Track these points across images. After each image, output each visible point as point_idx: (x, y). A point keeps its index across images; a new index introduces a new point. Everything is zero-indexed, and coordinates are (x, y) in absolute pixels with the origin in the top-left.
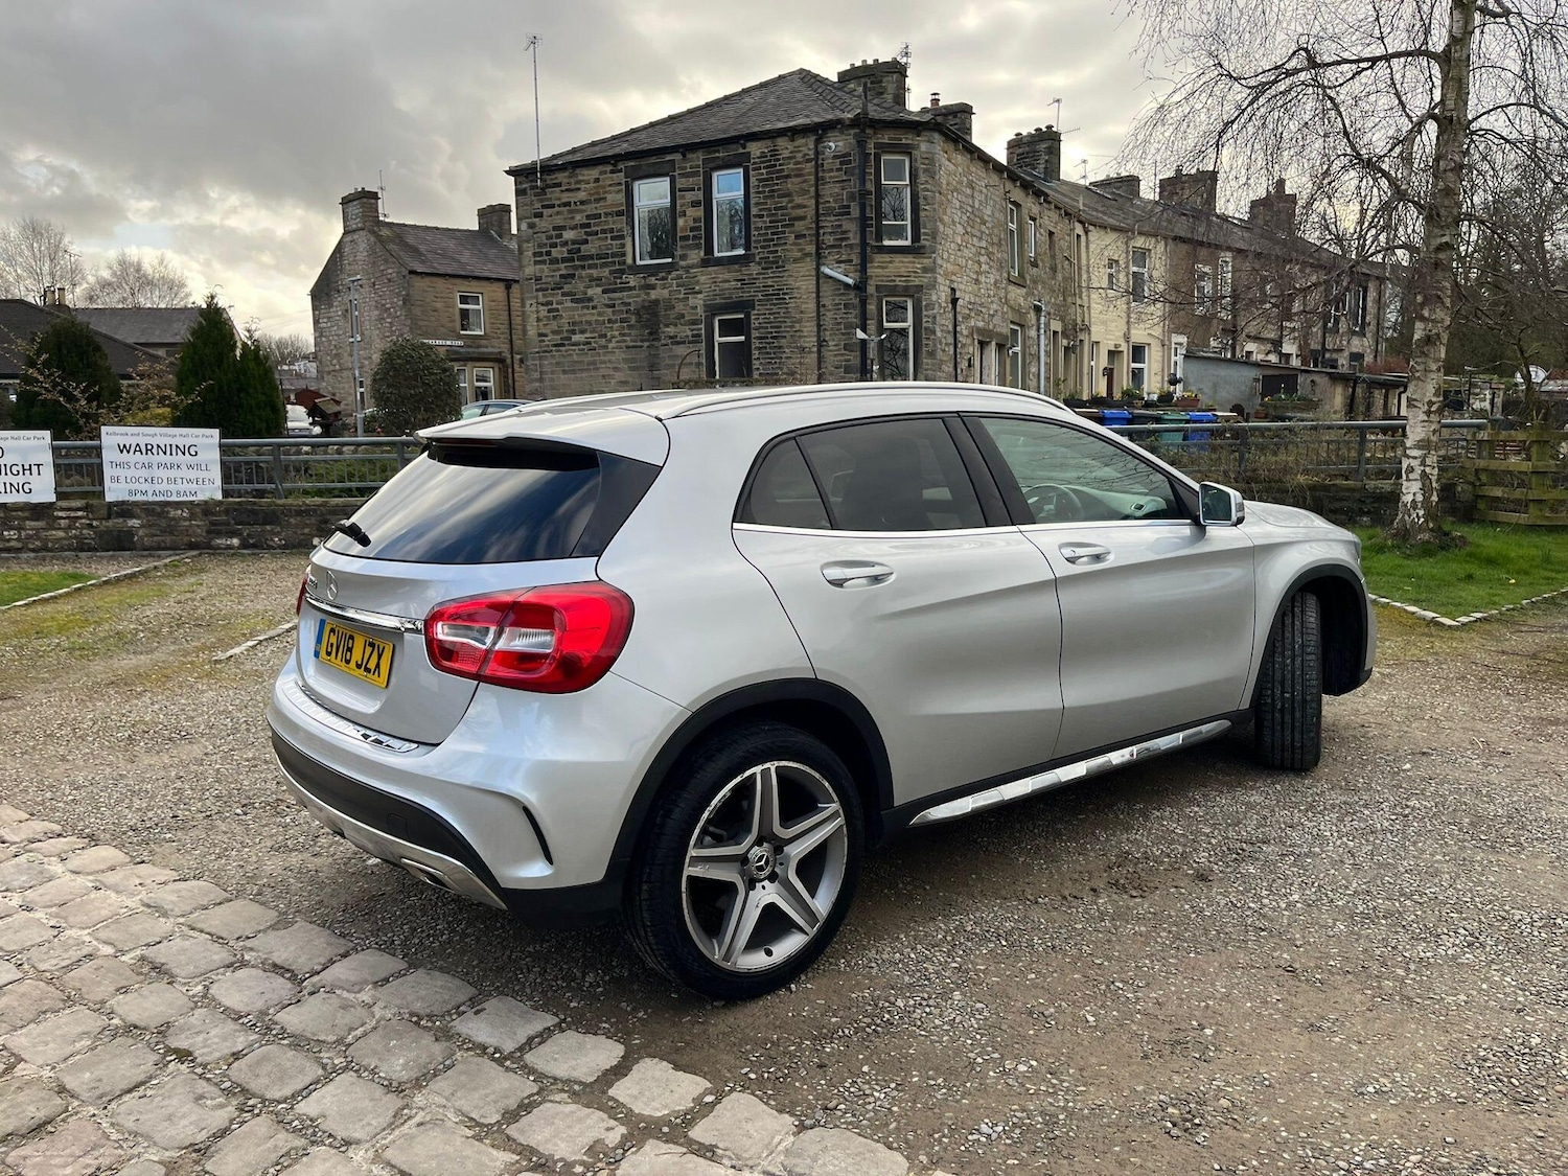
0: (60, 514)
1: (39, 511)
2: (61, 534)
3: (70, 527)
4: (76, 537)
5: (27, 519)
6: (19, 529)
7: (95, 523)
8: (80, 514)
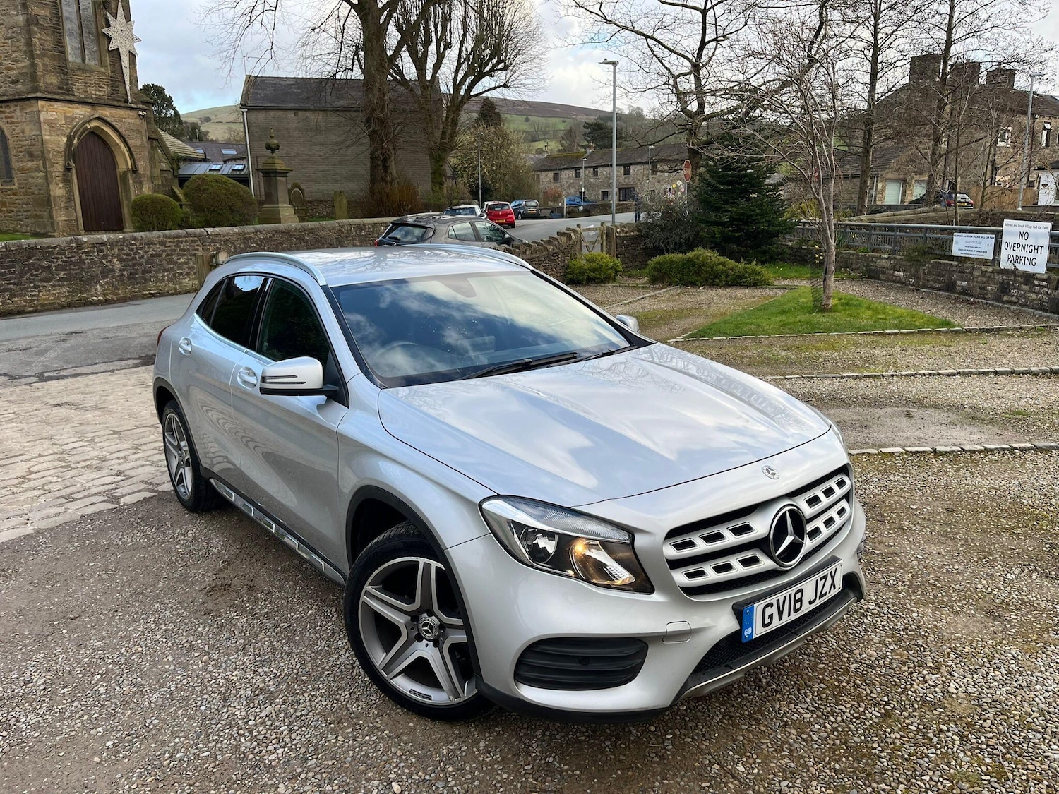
0: (1036, 282)
1: (1029, 278)
2: (1034, 296)
3: (1039, 293)
4: (1040, 300)
5: (1022, 283)
6: (1018, 289)
7: (1050, 292)
8: (1044, 283)
